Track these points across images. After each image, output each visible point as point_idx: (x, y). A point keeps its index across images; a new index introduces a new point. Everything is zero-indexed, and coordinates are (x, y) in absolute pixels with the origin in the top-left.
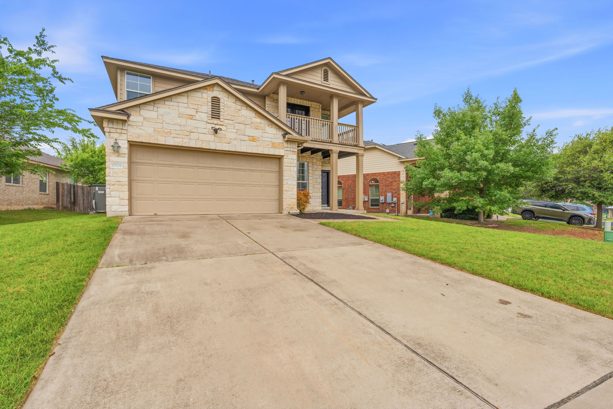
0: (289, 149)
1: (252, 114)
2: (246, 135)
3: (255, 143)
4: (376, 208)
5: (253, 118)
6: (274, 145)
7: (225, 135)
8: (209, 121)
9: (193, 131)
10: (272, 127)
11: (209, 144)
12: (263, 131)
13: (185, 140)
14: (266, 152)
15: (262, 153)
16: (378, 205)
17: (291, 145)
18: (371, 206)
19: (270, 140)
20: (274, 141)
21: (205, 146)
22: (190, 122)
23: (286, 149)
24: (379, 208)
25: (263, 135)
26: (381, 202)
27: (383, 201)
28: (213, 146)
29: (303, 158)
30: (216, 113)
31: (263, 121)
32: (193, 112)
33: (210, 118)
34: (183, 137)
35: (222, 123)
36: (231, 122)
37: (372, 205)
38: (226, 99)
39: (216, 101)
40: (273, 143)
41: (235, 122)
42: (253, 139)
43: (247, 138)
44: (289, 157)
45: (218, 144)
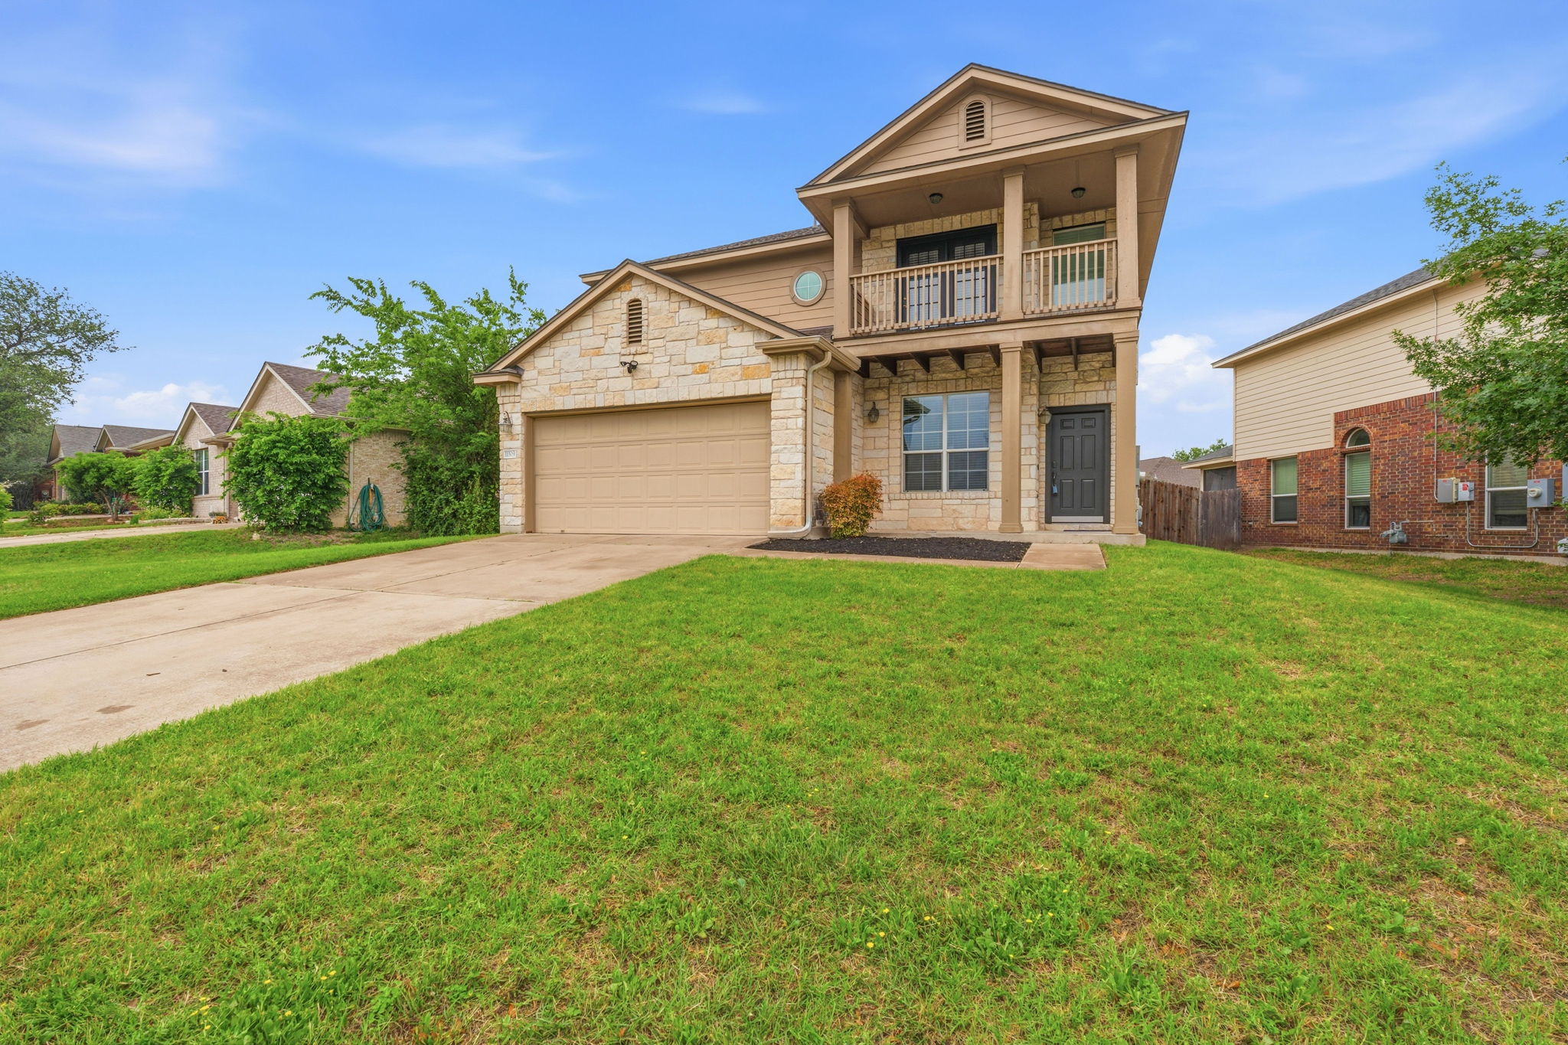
0: (782, 375)
1: (700, 313)
2: (688, 361)
3: (705, 377)
4: (1510, 533)
5: (701, 322)
6: (747, 373)
7: (650, 372)
8: (623, 352)
9: (600, 375)
10: (742, 331)
11: (624, 396)
12: (724, 345)
13: (590, 397)
14: (729, 392)
15: (721, 395)
16: (1522, 520)
17: (788, 363)
18: (1492, 525)
19: (738, 361)
20: (746, 362)
21: (618, 401)
22: (596, 360)
23: (775, 375)
24: (1524, 534)
25: (724, 356)
26: (1530, 504)
27: (1544, 503)
28: (630, 400)
29: (969, 380)
30: (634, 334)
31: (723, 323)
32: (598, 341)
33: (625, 345)
34: (587, 390)
35: (644, 349)
36: (660, 342)
37: (1497, 520)
38: (652, 297)
39: (635, 307)
40: (746, 368)
41: (667, 339)
42: (702, 368)
43: (690, 369)
44: (785, 396)
45: (639, 394)
